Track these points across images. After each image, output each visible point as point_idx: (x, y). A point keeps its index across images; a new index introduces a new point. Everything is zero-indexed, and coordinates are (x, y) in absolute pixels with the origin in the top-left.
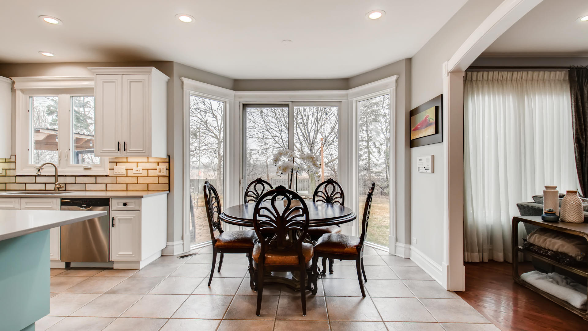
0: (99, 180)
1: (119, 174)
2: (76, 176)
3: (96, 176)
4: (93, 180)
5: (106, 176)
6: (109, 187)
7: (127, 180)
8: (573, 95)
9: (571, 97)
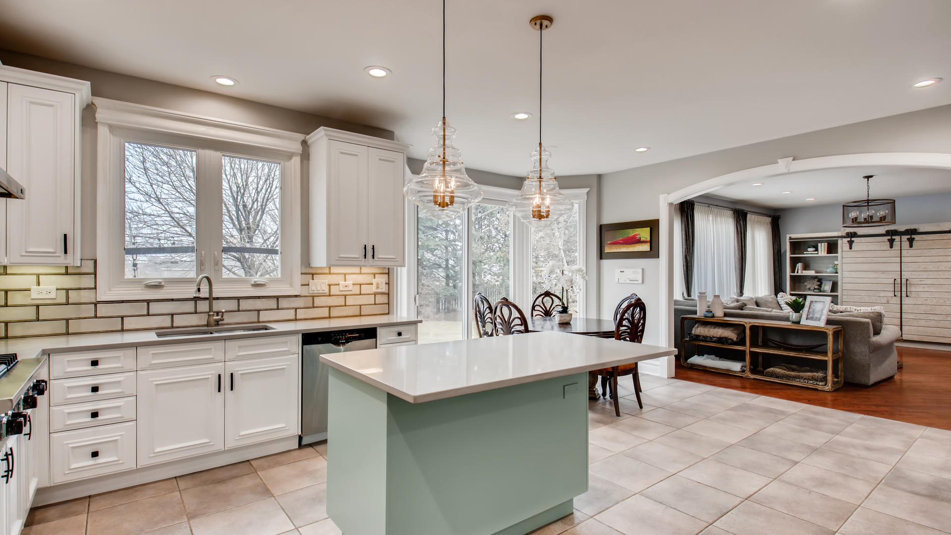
0: (283, 303)
1: (317, 292)
2: (239, 299)
3: (277, 298)
4: (272, 304)
5: (296, 296)
6: (301, 314)
7: (330, 301)
8: (683, 222)
9: (682, 223)
